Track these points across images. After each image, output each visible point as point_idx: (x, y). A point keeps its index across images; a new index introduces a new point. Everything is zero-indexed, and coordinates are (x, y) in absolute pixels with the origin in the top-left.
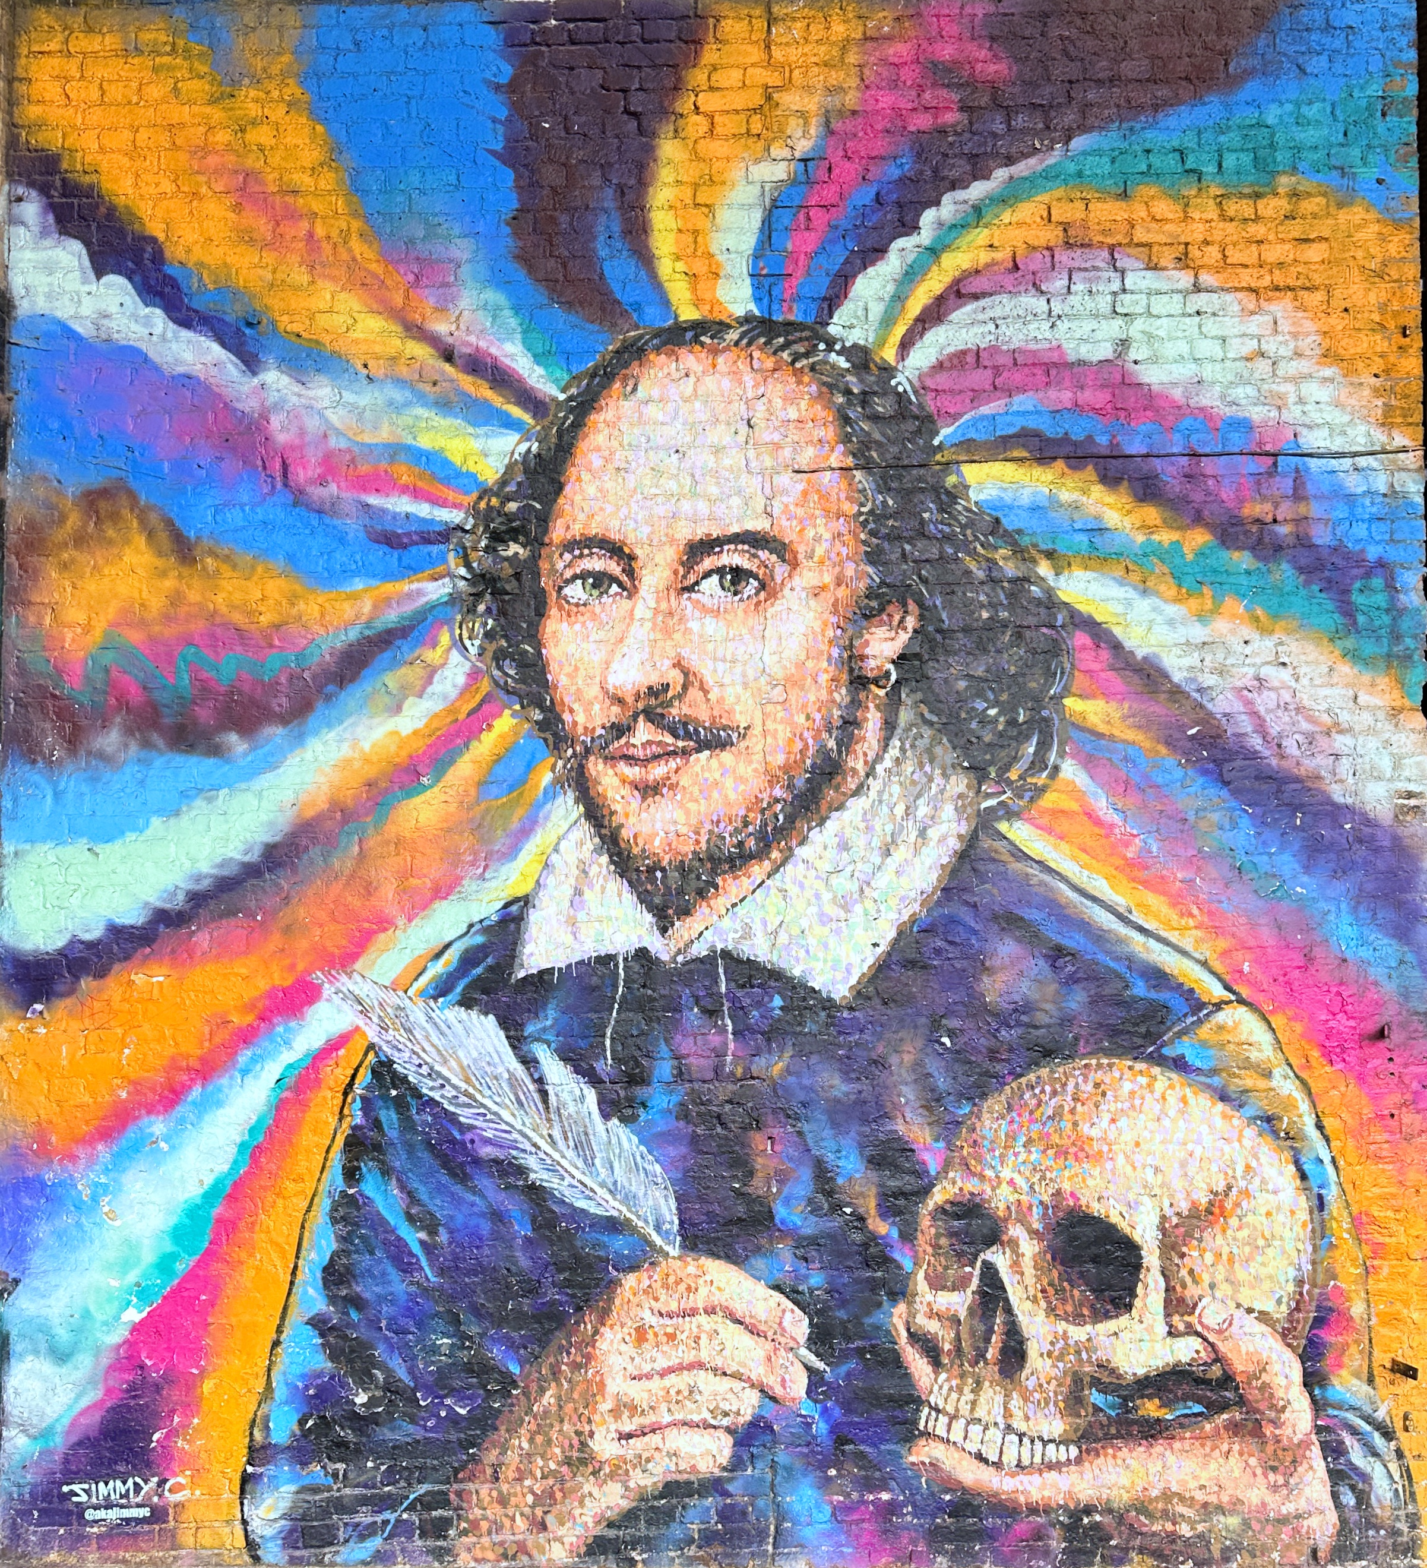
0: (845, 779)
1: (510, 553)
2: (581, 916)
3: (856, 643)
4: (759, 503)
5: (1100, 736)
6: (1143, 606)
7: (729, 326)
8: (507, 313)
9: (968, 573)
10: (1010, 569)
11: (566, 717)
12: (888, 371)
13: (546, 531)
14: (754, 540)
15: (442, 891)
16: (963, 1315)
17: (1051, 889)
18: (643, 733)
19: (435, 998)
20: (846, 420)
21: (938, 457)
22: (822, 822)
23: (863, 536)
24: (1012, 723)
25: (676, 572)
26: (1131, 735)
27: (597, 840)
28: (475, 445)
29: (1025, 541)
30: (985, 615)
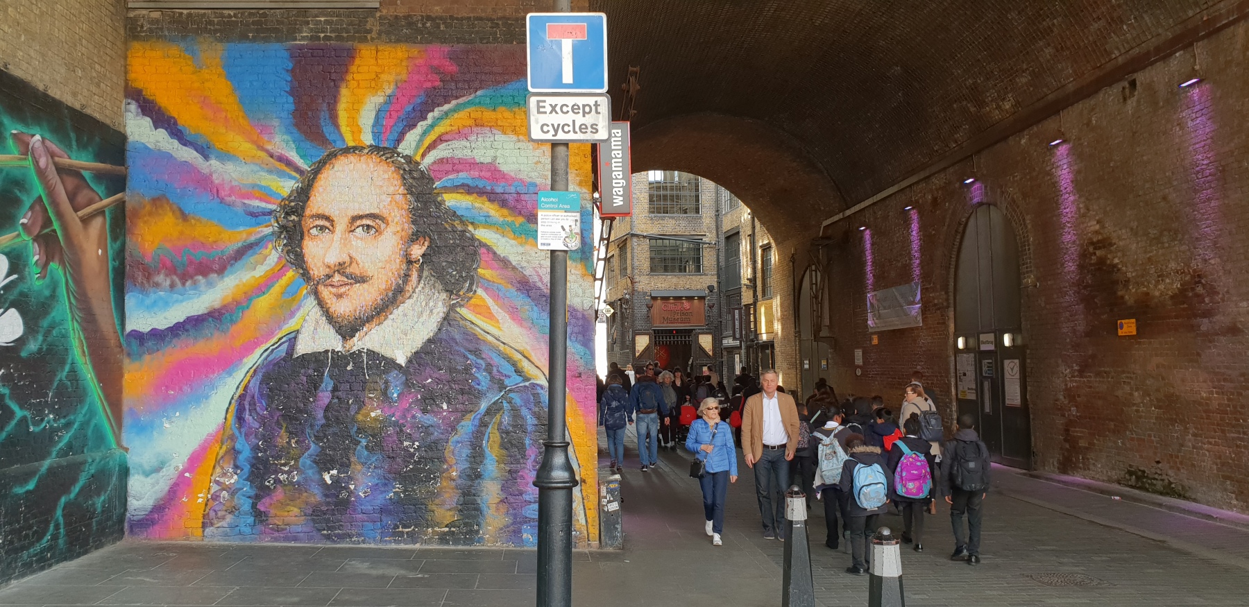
0: (405, 294)
1: (292, 219)
2: (317, 337)
3: (408, 250)
4: (376, 204)
5: (490, 281)
6: (504, 240)
7: (365, 148)
8: (291, 143)
9: (446, 228)
10: (459, 228)
11: (311, 272)
12: (418, 164)
13: (303, 212)
14: (373, 216)
17: (474, 330)
18: (337, 277)
20: (404, 179)
21: (435, 191)
22: (398, 307)
23: (410, 216)
24: (461, 277)
25: (348, 226)
26: (500, 281)
27: (321, 312)
28: (281, 184)
29: (464, 219)
30: (451, 242)
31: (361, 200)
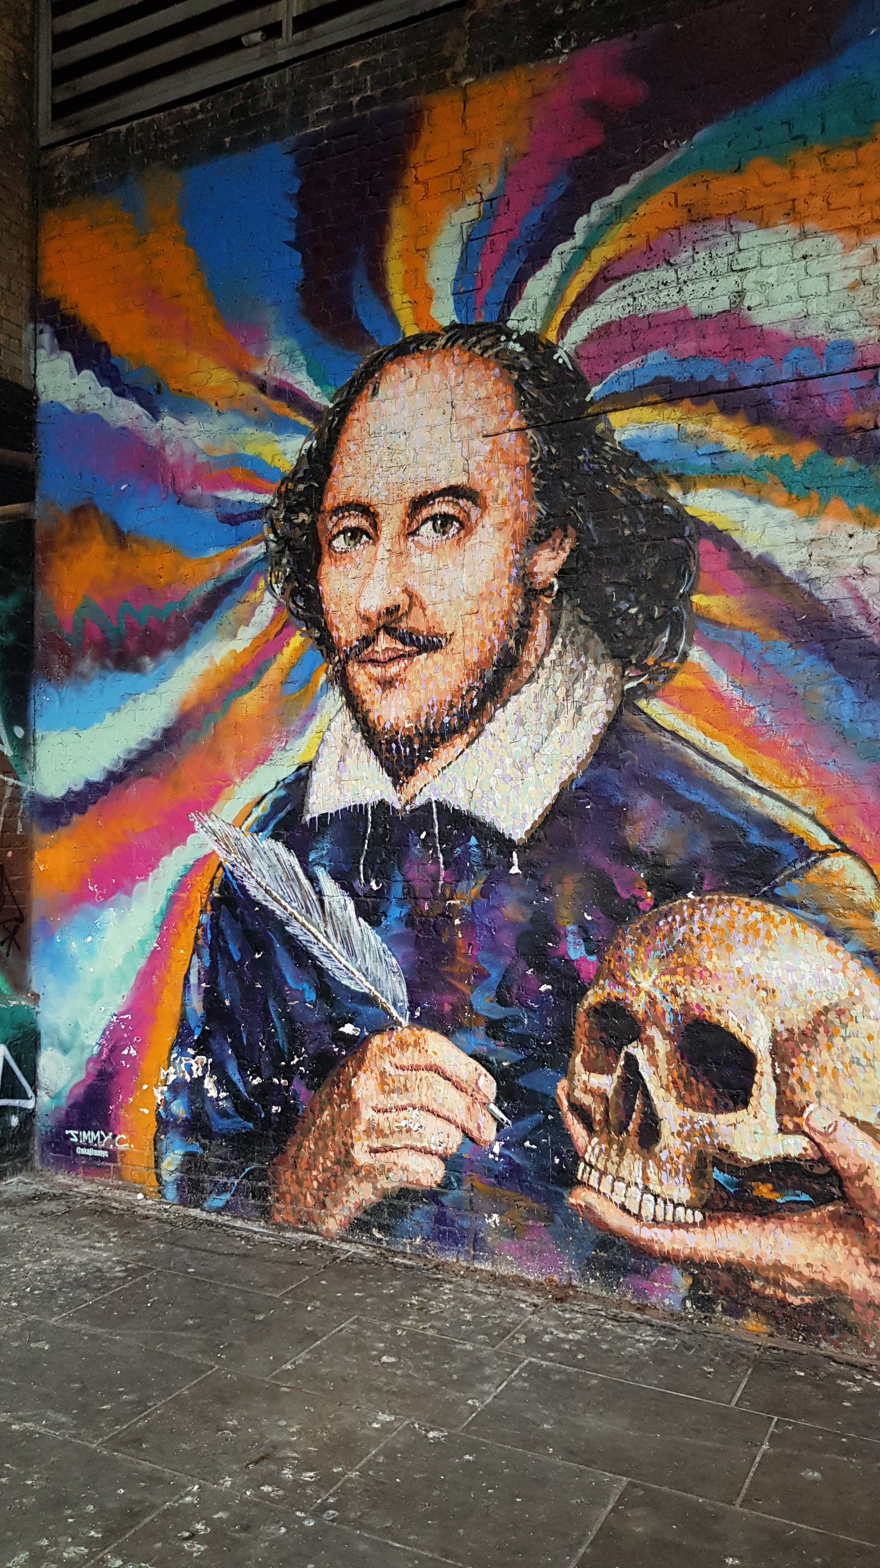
0: (521, 670)
1: (300, 520)
2: (345, 776)
3: (529, 563)
4: (460, 463)
5: (718, 623)
6: (759, 512)
7: (439, 335)
8: (298, 352)
9: (615, 500)
11: (334, 634)
12: (552, 348)
13: (321, 501)
14: (455, 492)
15: (262, 758)
16: (610, 1094)
17: (682, 755)
18: (384, 642)
19: (257, 833)
20: (521, 391)
21: (590, 410)
22: (504, 705)
23: (533, 480)
24: (650, 618)
25: (404, 522)
26: (748, 623)
27: (354, 721)
28: (279, 447)
29: (657, 469)
30: (627, 532)
31: (429, 458)
